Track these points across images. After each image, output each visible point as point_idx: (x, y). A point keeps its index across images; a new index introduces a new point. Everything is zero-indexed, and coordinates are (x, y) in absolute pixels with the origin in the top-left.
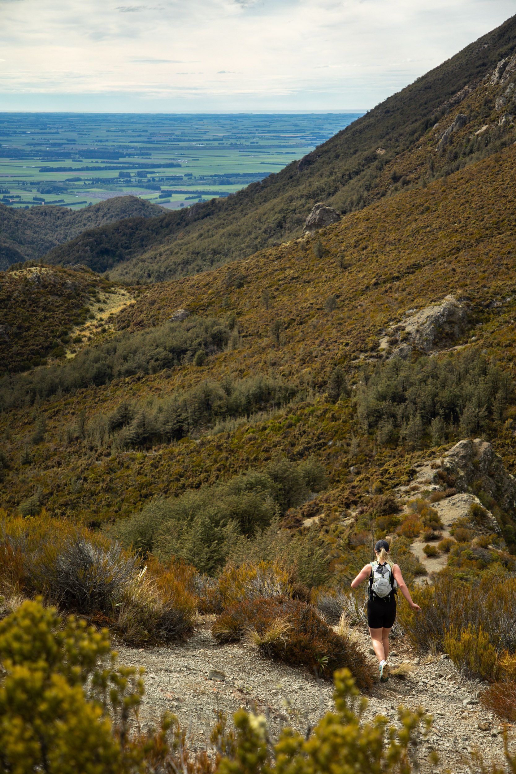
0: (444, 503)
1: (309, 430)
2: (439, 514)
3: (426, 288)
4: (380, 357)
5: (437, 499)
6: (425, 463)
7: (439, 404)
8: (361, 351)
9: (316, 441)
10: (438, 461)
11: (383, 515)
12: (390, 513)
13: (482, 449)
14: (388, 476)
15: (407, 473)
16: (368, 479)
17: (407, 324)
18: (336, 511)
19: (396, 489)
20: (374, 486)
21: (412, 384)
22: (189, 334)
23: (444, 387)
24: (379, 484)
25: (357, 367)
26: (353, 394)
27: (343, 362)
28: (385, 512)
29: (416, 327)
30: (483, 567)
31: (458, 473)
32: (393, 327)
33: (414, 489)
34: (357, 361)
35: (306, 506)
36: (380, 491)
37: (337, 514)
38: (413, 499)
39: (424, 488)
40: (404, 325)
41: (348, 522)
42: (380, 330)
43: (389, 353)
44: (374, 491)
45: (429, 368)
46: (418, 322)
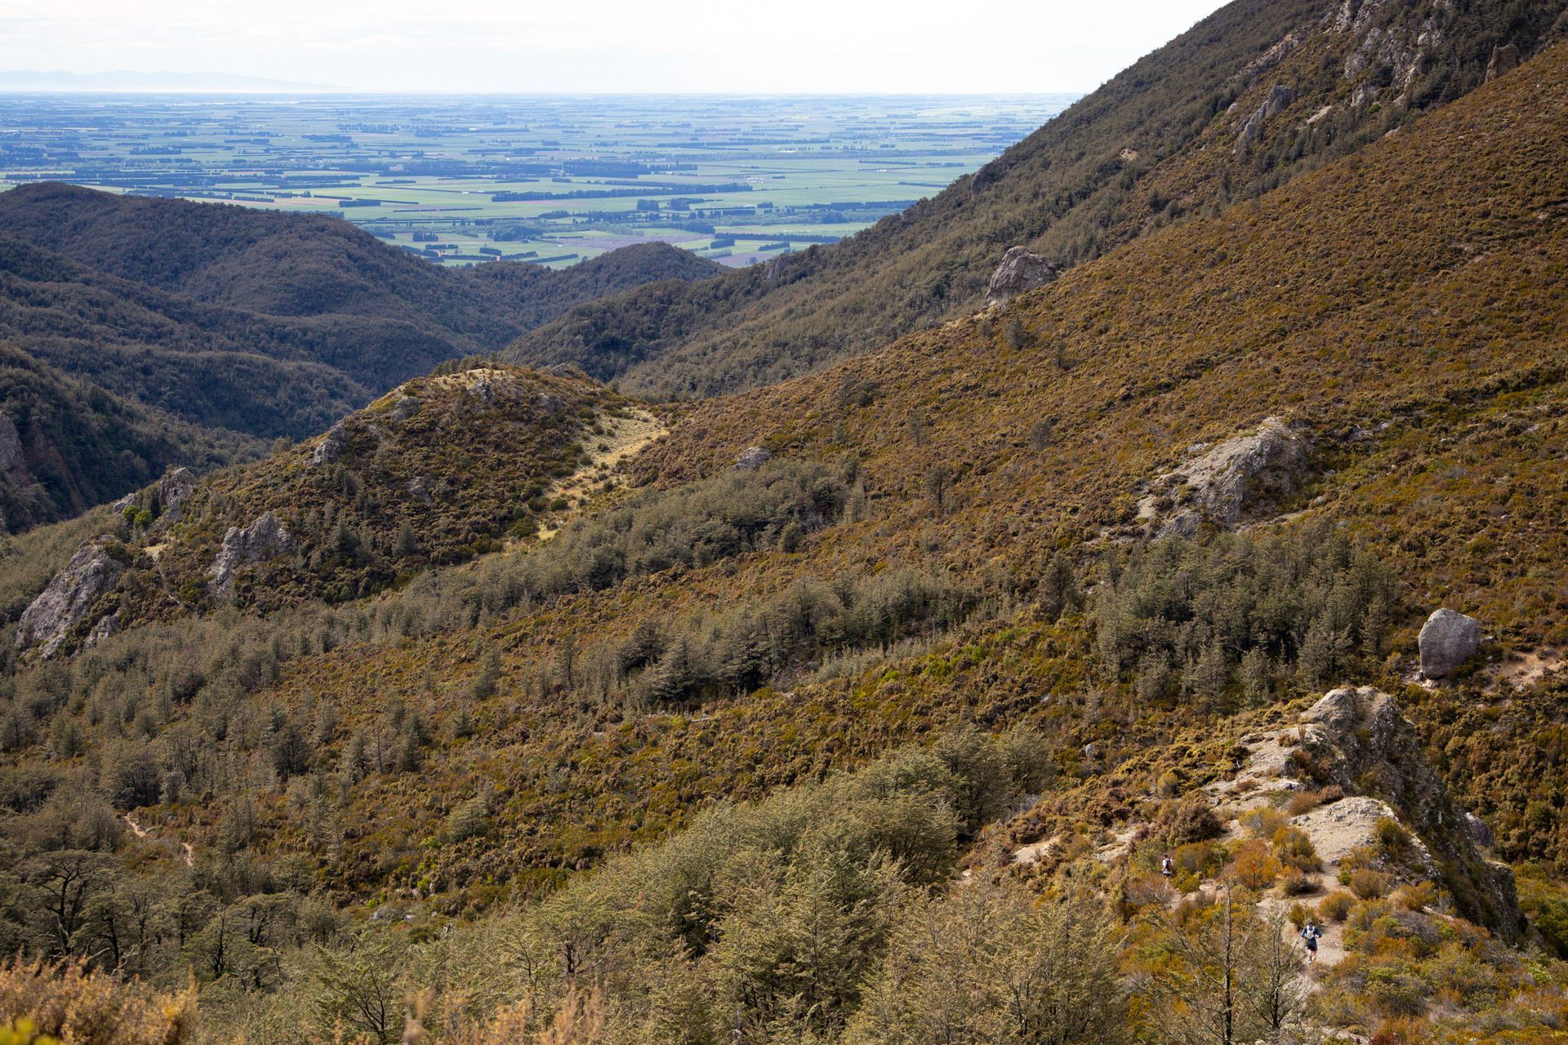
0: (1319, 816)
1: (1005, 673)
2: (1311, 839)
3: (1224, 403)
4: (1141, 534)
5: (1302, 809)
6: (1266, 735)
7: (1256, 624)
8: (1103, 523)
9: (1019, 694)
10: (1294, 732)
11: (1191, 841)
12: (1207, 837)
13: (1376, 707)
14: (1188, 761)
15: (1229, 754)
16: (1144, 767)
17: (1190, 471)
18: (1083, 831)
19: (1208, 788)
20: (1162, 781)
21: (1204, 586)
22: (771, 493)
23: (1266, 590)
24: (1173, 778)
25: (1096, 554)
26: (1088, 605)
27: (1068, 544)
28: (1194, 836)
29: (1208, 477)
30: (1423, 953)
31: (1333, 755)
32: (1164, 477)
33: (1247, 787)
34: (1094, 541)
35: (1019, 821)
36: (1174, 791)
37: (1087, 837)
38: (1247, 807)
39: (1267, 785)
40: (1185, 473)
41: (1111, 854)
42: (1139, 483)
43: (1157, 526)
44: (1160, 791)
45: (1236, 555)
46: (1212, 468)
